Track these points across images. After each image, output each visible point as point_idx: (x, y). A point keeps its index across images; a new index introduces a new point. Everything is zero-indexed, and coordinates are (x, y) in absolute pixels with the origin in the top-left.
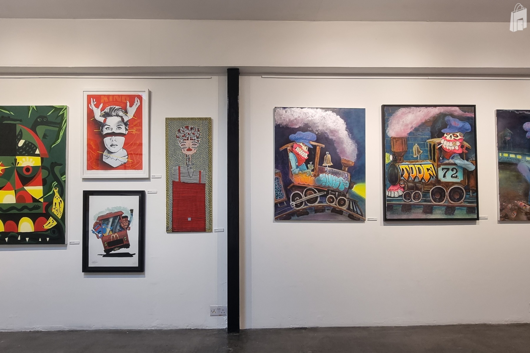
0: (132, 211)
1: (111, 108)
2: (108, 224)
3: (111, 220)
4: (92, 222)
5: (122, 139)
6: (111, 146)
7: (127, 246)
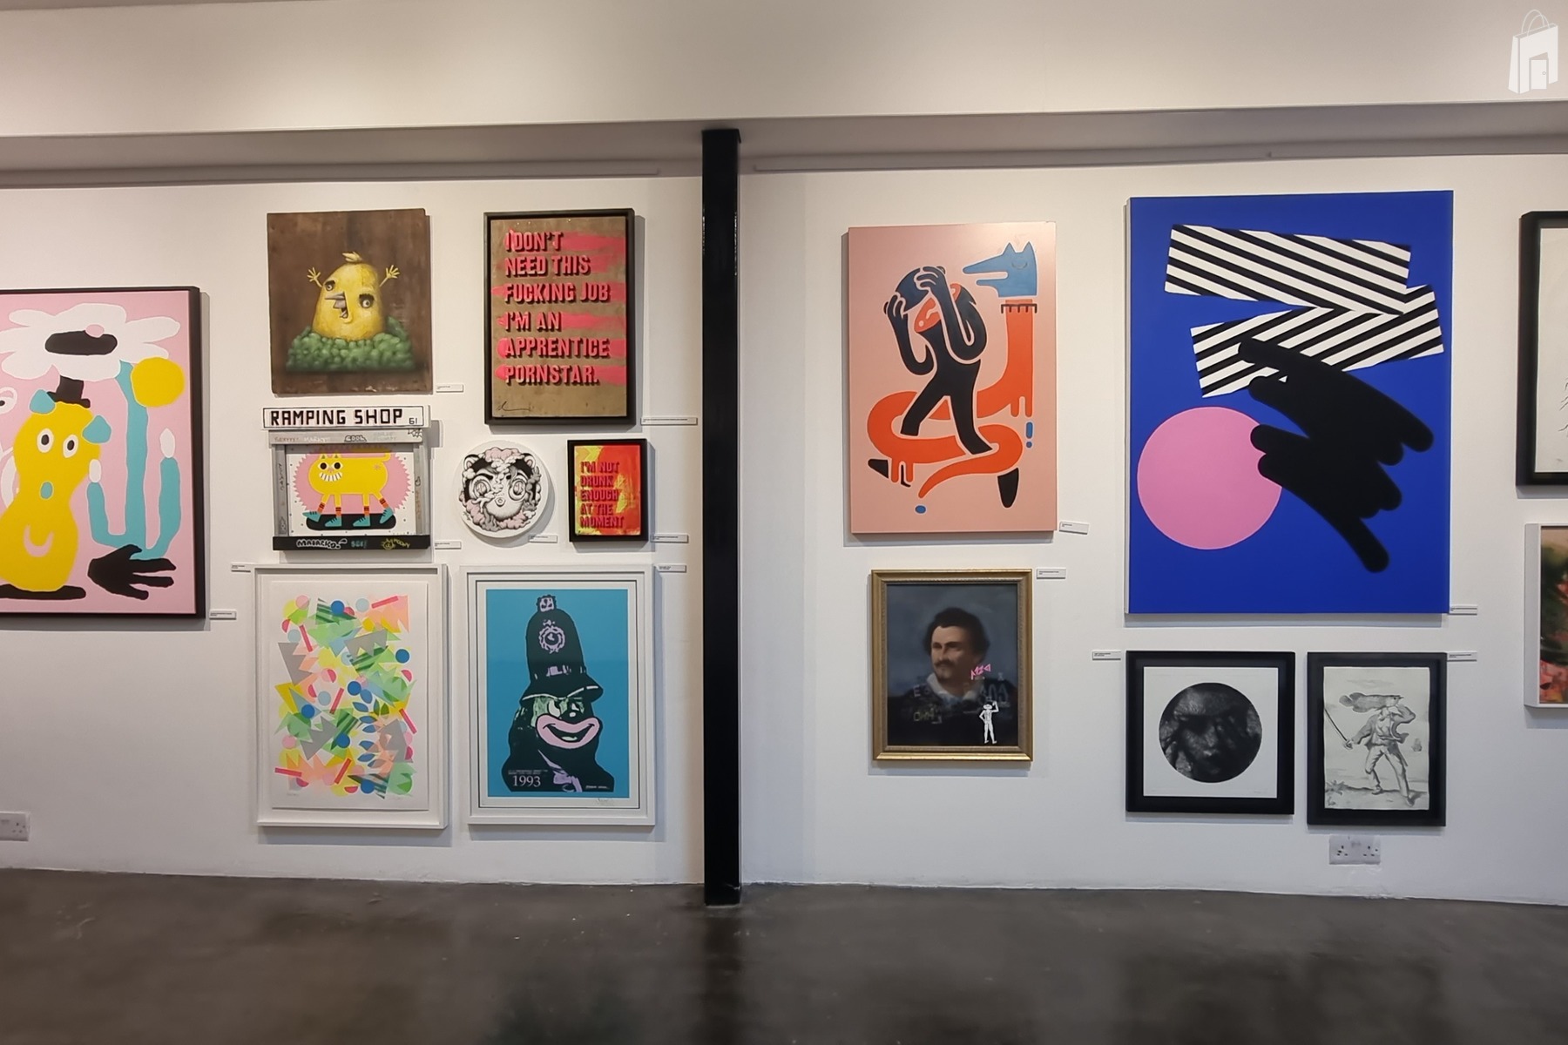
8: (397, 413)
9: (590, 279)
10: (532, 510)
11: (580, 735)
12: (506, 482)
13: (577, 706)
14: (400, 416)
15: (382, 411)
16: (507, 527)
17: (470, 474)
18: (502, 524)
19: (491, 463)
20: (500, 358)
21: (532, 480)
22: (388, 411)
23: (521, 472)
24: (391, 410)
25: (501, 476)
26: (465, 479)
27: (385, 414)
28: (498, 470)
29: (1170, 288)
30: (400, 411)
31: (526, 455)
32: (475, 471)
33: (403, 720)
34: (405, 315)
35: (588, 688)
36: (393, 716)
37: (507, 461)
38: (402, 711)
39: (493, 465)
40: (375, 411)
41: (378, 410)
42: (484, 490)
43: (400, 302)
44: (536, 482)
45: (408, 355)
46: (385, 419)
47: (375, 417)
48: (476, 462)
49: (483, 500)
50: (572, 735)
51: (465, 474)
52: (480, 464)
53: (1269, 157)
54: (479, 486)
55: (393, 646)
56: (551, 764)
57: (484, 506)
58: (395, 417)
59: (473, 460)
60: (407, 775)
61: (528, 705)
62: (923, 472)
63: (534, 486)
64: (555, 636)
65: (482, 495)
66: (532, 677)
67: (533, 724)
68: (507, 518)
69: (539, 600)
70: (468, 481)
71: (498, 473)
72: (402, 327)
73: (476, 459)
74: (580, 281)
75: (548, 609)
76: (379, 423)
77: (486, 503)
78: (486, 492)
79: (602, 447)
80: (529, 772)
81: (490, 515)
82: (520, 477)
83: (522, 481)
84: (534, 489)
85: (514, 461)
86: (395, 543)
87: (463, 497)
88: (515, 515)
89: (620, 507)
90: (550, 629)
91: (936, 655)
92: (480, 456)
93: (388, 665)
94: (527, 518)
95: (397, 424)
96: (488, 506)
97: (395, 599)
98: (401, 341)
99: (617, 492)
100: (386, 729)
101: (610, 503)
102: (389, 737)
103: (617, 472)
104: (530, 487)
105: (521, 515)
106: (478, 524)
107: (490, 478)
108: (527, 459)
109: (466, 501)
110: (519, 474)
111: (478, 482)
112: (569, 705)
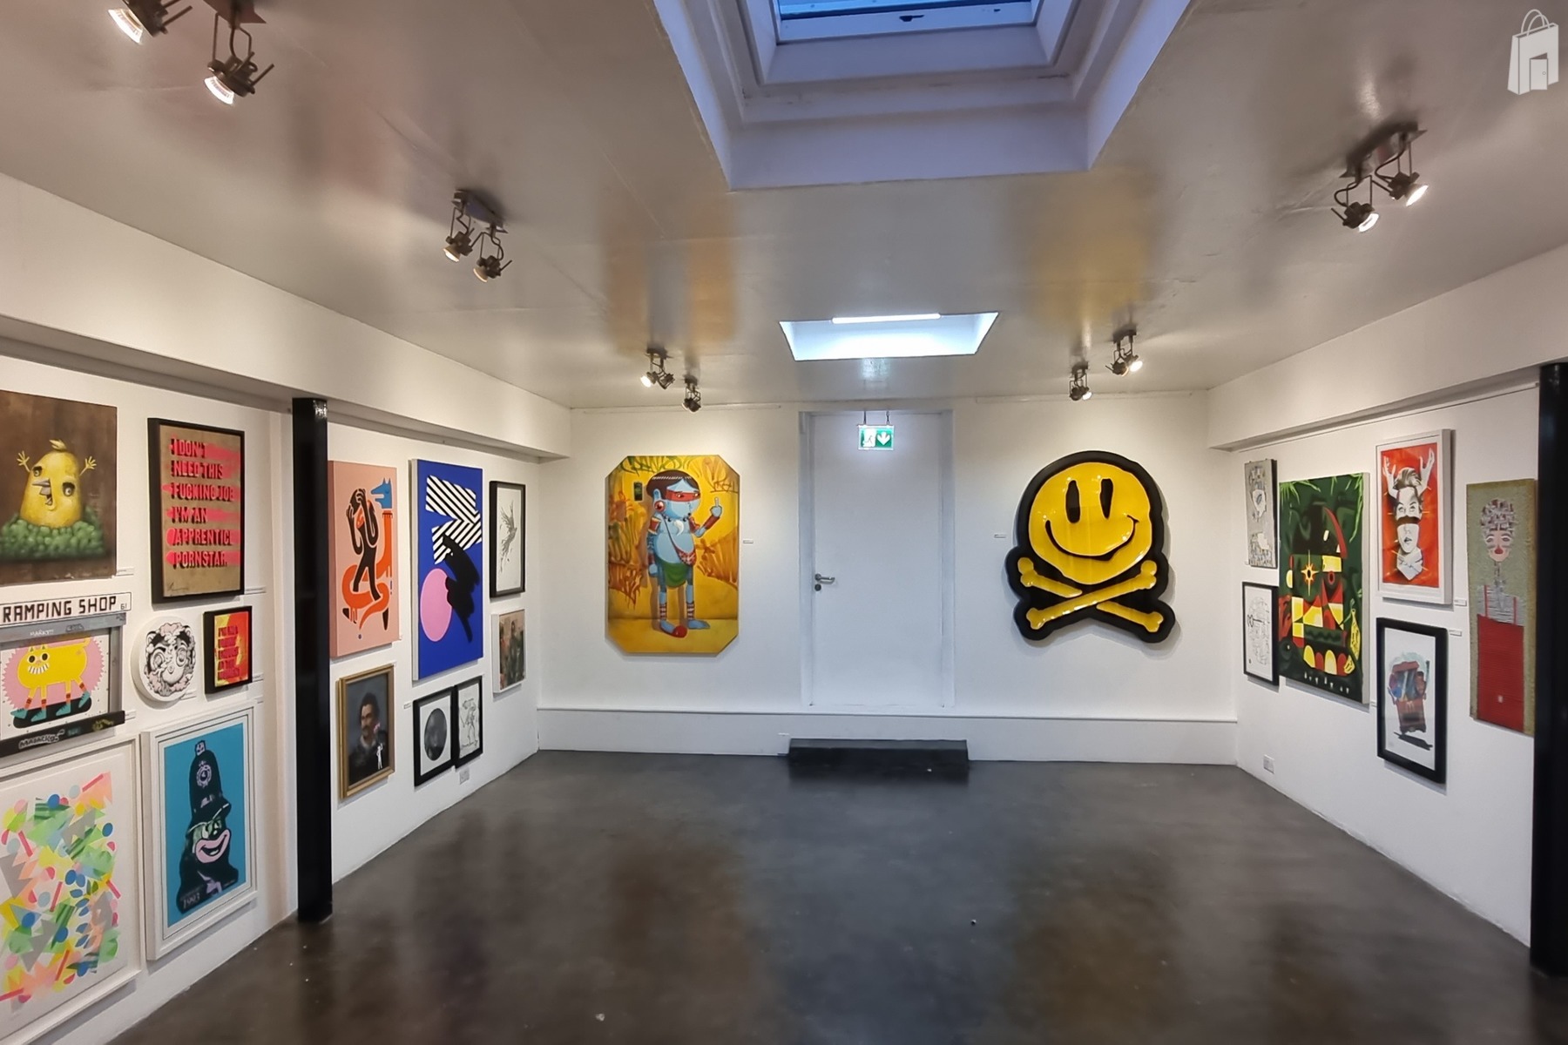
0: (1428, 663)
1: (1403, 472)
2: (1402, 681)
3: (1406, 675)
4: (1388, 673)
5: (1415, 528)
6: (1406, 541)
7: (1423, 728)
8: (113, 600)
9: (221, 483)
10: (191, 673)
11: (219, 847)
12: (174, 652)
13: (218, 825)
14: (114, 603)
15: (101, 599)
16: (176, 691)
17: (151, 648)
18: (173, 689)
19: (163, 637)
20: (168, 545)
21: (190, 648)
22: (105, 598)
23: (183, 642)
24: (108, 597)
25: (171, 647)
26: (147, 654)
27: (103, 601)
28: (169, 642)
29: (428, 508)
30: (115, 597)
31: (186, 627)
32: (154, 646)
33: (110, 890)
34: (97, 504)
35: (224, 807)
36: (103, 888)
37: (175, 634)
38: (109, 883)
39: (166, 639)
40: (96, 600)
41: (98, 598)
42: (160, 661)
43: (96, 491)
44: (193, 649)
45: (101, 543)
46: (103, 607)
47: (95, 605)
48: (155, 638)
49: (160, 670)
50: (214, 849)
51: (148, 649)
52: (157, 639)
53: (444, 443)
54: (157, 658)
55: (100, 823)
56: (206, 878)
57: (161, 676)
58: (111, 603)
59: (152, 636)
60: (113, 940)
61: (190, 836)
62: (361, 612)
63: (191, 651)
64: (206, 772)
65: (159, 666)
66: (193, 811)
67: (193, 852)
68: (175, 683)
69: (196, 746)
70: (150, 655)
71: (168, 645)
72: (96, 516)
73: (154, 635)
74: (214, 483)
75: (201, 752)
76: (98, 611)
77: (162, 672)
78: (162, 663)
79: (229, 615)
80: (193, 892)
81: (165, 682)
82: (183, 646)
83: (183, 650)
84: (191, 656)
85: (179, 634)
86: (103, 723)
87: (146, 670)
88: (180, 679)
89: (238, 661)
90: (205, 768)
91: (363, 723)
92: (157, 632)
93: (97, 843)
94: (188, 680)
95: (113, 610)
96: (164, 675)
97: (101, 777)
98: (95, 529)
99: (237, 648)
100: (98, 904)
101: (232, 658)
102: (99, 911)
103: (237, 633)
104: (189, 653)
105: (184, 679)
106: (157, 692)
107: (164, 650)
108: (188, 629)
109: (149, 673)
110: (182, 644)
111: (157, 655)
112: (213, 825)
